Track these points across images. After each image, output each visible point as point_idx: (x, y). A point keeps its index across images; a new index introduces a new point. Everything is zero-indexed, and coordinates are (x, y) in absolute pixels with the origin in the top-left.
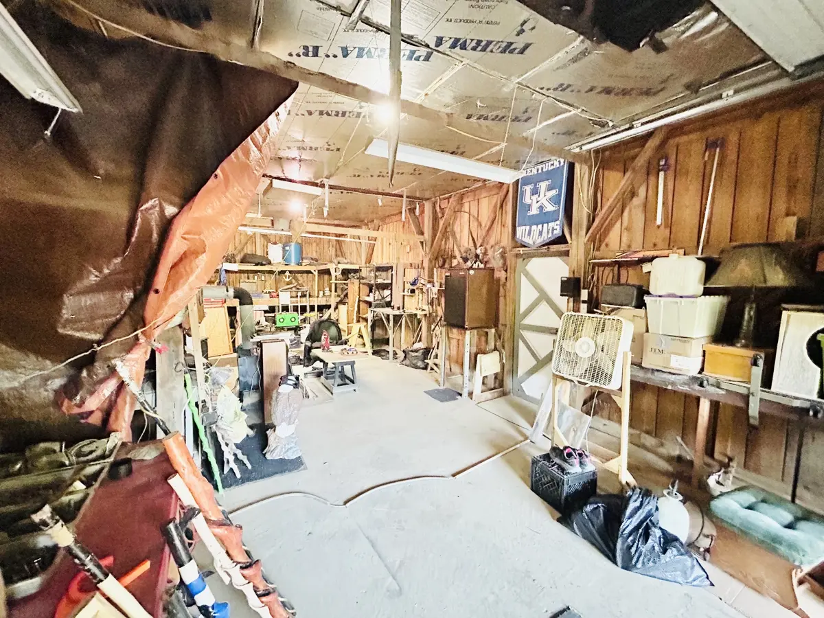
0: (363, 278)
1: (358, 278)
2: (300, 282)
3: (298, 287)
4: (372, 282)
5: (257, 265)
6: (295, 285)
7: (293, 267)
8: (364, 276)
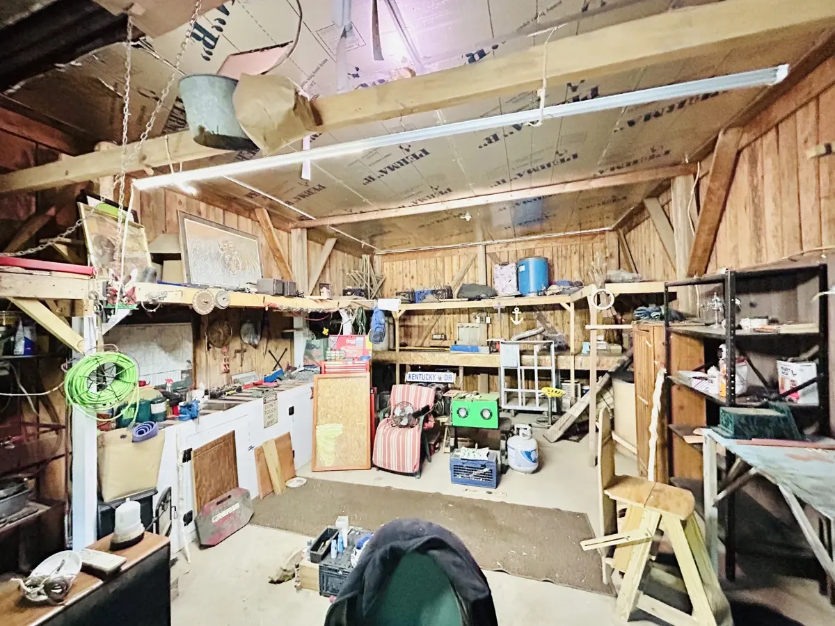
0: (682, 317)
1: (662, 318)
2: (549, 325)
3: (545, 334)
4: (719, 329)
5: (470, 300)
6: (541, 329)
7: (532, 299)
8: (682, 309)
